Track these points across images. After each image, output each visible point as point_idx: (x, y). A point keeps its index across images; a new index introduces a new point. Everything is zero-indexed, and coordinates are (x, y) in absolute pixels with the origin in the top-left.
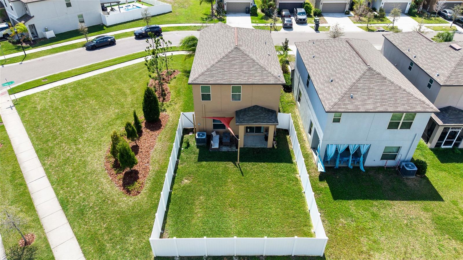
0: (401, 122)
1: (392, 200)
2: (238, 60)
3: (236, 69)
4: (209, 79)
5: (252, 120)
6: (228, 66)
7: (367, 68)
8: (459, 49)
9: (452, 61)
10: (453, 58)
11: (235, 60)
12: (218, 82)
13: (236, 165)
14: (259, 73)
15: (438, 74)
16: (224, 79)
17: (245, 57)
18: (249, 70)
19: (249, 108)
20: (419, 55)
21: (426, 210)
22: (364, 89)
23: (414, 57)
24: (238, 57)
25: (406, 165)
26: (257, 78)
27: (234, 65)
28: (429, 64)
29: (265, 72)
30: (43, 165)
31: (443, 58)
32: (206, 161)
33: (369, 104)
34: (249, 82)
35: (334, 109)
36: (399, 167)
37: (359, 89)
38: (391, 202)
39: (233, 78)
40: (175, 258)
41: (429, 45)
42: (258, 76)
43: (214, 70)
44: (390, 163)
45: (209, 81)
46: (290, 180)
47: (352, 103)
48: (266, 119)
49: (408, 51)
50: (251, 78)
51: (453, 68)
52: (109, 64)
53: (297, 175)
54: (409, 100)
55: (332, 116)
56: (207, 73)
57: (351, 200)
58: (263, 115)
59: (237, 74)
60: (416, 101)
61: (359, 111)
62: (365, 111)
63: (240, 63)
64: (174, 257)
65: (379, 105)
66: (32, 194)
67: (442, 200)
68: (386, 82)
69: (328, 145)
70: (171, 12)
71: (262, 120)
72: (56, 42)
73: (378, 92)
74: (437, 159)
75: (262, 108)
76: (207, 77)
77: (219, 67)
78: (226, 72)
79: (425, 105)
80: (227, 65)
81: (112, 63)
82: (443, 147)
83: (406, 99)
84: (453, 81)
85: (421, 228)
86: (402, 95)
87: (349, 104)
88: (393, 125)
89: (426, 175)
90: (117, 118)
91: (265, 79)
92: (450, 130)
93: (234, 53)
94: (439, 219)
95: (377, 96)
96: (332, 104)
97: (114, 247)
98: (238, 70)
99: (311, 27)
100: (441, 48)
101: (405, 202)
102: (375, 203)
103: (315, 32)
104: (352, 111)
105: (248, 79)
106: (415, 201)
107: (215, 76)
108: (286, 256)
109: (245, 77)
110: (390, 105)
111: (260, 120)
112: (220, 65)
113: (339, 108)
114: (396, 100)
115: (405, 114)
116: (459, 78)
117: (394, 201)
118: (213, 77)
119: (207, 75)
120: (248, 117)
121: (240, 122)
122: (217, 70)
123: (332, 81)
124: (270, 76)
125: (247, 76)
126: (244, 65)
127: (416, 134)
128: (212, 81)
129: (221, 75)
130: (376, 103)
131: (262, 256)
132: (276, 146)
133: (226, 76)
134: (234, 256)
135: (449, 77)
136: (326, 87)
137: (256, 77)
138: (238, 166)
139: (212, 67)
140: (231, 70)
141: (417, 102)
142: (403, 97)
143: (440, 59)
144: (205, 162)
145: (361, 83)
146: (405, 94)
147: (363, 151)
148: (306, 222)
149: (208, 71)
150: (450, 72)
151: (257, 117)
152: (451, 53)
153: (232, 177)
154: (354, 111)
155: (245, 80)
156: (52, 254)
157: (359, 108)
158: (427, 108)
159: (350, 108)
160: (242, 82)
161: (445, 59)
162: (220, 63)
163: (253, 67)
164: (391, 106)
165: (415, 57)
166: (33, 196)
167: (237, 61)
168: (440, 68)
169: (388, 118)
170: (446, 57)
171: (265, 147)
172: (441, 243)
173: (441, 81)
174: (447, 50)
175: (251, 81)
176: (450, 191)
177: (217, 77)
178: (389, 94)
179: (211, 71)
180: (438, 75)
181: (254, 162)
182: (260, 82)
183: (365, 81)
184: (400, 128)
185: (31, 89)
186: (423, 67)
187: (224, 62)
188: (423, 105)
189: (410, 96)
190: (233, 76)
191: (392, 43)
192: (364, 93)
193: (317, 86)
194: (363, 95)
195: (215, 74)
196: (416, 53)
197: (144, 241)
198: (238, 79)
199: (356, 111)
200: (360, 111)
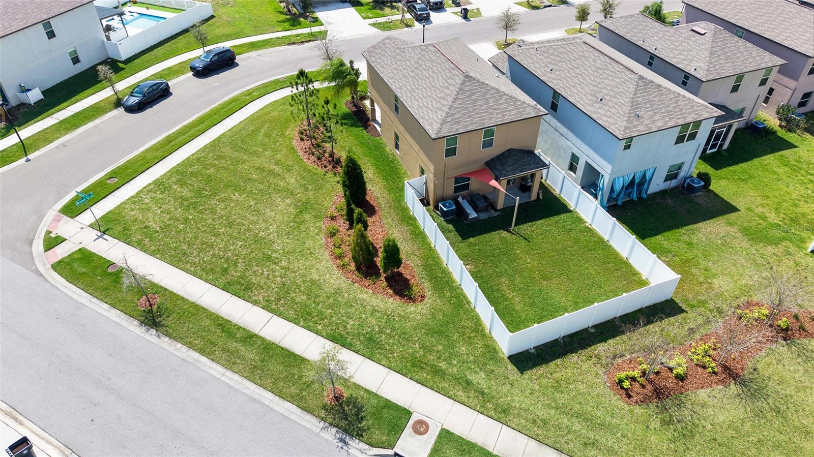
0: (688, 133)
1: (696, 223)
2: (477, 92)
3: (481, 106)
4: (456, 127)
5: (517, 168)
6: (469, 104)
7: (637, 77)
8: (705, 33)
9: (702, 49)
10: (702, 44)
11: (474, 94)
12: (469, 128)
13: (511, 232)
14: (512, 105)
15: (694, 68)
16: (475, 123)
17: (484, 88)
18: (498, 105)
19: (503, 154)
20: (659, 47)
21: (730, 224)
22: (645, 104)
23: (654, 49)
24: (476, 89)
25: (691, 181)
26: (513, 113)
27: (476, 100)
28: (678, 57)
29: (518, 103)
30: (255, 303)
31: (690, 46)
32: (473, 237)
33: (658, 120)
34: (506, 120)
35: (628, 135)
36: (683, 187)
37: (640, 104)
38: (695, 226)
39: (485, 119)
40: (530, 351)
41: (666, 31)
42: (512, 110)
43: (456, 114)
44: (674, 183)
45: (458, 130)
46: (581, 231)
47: (642, 123)
48: (532, 164)
49: (642, 42)
50: (506, 115)
51: (708, 59)
52: (199, 131)
53: (587, 224)
54: (692, 106)
55: (623, 143)
56: (449, 119)
57: (658, 235)
58: (526, 160)
59: (486, 112)
60: (699, 107)
61: (651, 131)
62: (657, 130)
63: (482, 96)
64: (528, 350)
65: (668, 119)
66: (279, 343)
67: (739, 210)
68: (662, 90)
69: (615, 178)
70: (212, 17)
71: (528, 166)
72: (56, 109)
73: (660, 104)
74: (709, 167)
75: (519, 151)
76: (451, 125)
77: (460, 108)
78: (472, 112)
79: (709, 110)
80: (468, 102)
81: (200, 127)
82: (708, 152)
83: (689, 107)
84: (713, 74)
85: (736, 243)
86: (684, 103)
87: (638, 125)
88: (680, 140)
89: (710, 188)
90: (301, 212)
91: (522, 111)
92: (717, 131)
93: (467, 84)
94: (746, 229)
95: (661, 109)
96: (622, 129)
97: (450, 364)
98: (484, 107)
99: (453, 13)
100: (682, 33)
101: (707, 222)
102: (682, 231)
103: (464, 20)
104: (645, 133)
105: (503, 116)
106: (716, 219)
107: (461, 121)
108: (637, 310)
109: (497, 114)
110: (678, 117)
111: (525, 167)
112: (459, 104)
113: (632, 132)
114: (681, 109)
115: (692, 124)
116: (717, 69)
117: (698, 224)
118: (459, 122)
119: (450, 122)
120: (510, 166)
121: (503, 175)
122: (459, 112)
123: (601, 100)
124: (527, 107)
125: (500, 113)
126: (488, 98)
127: (700, 144)
128: (460, 128)
129: (468, 118)
130: (664, 117)
131: (615, 318)
132: (542, 196)
133: (475, 118)
134: (588, 327)
135: (708, 70)
136: (599, 108)
137: (510, 111)
138: (514, 232)
139: (450, 109)
140: (477, 109)
141: (701, 108)
142: (686, 105)
143: (687, 48)
144: (471, 238)
145: (639, 97)
146: (685, 101)
147: (648, 176)
148: (631, 271)
149: (450, 117)
150: (707, 64)
151: (520, 163)
152: (698, 40)
153: (518, 247)
154: (647, 132)
155: (500, 118)
156: (383, 398)
157: (651, 128)
158: (712, 112)
159: (642, 129)
160: (498, 122)
161: (693, 48)
162: (458, 102)
163: (501, 99)
164: (680, 118)
165: (656, 49)
166: (284, 344)
167: (478, 95)
168: (693, 60)
169: (676, 133)
170: (693, 44)
171: (528, 201)
172: (760, 252)
173: (700, 75)
174: (691, 36)
175: (507, 119)
176: (740, 199)
177: (465, 122)
178: (671, 104)
179: (453, 115)
180: (695, 70)
181: (529, 222)
182: (519, 117)
183: (642, 93)
184: (687, 141)
185: (101, 199)
186: (672, 61)
187: (462, 99)
188: (707, 110)
189: (692, 103)
190: (483, 116)
191: (616, 33)
192: (647, 108)
193: (586, 109)
194: (648, 111)
195: (460, 118)
196: (654, 43)
197: (480, 346)
198: (490, 119)
199: (649, 132)
200: (653, 131)
